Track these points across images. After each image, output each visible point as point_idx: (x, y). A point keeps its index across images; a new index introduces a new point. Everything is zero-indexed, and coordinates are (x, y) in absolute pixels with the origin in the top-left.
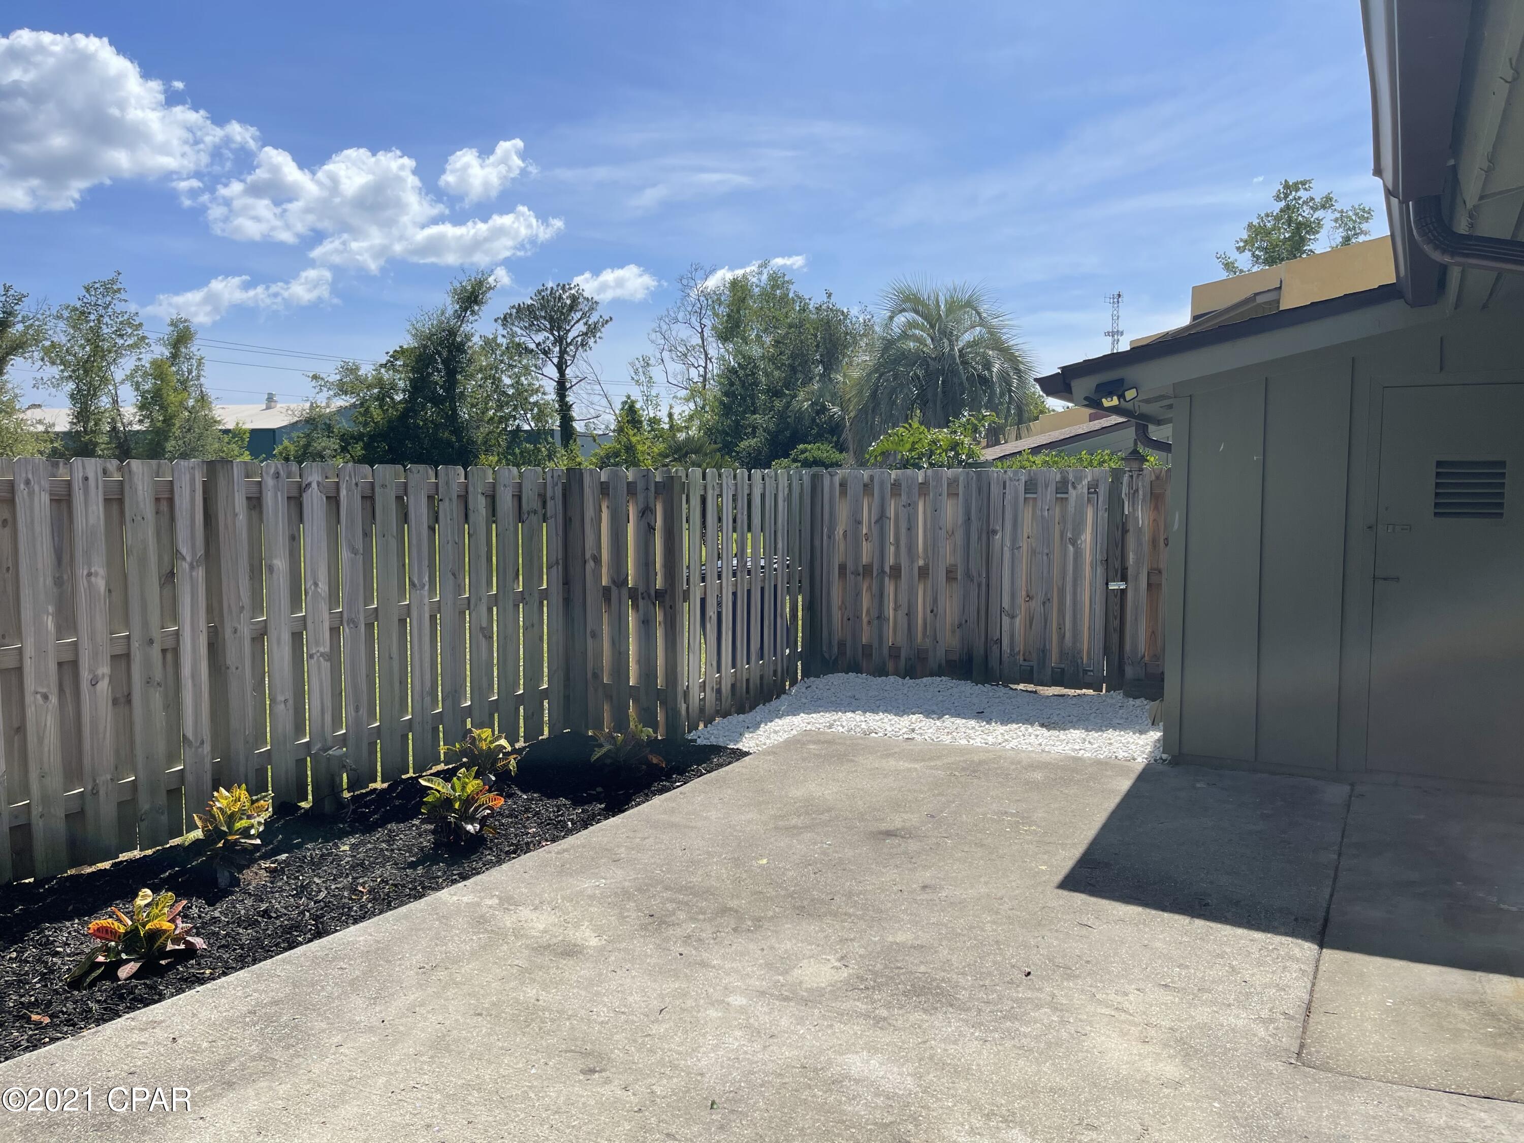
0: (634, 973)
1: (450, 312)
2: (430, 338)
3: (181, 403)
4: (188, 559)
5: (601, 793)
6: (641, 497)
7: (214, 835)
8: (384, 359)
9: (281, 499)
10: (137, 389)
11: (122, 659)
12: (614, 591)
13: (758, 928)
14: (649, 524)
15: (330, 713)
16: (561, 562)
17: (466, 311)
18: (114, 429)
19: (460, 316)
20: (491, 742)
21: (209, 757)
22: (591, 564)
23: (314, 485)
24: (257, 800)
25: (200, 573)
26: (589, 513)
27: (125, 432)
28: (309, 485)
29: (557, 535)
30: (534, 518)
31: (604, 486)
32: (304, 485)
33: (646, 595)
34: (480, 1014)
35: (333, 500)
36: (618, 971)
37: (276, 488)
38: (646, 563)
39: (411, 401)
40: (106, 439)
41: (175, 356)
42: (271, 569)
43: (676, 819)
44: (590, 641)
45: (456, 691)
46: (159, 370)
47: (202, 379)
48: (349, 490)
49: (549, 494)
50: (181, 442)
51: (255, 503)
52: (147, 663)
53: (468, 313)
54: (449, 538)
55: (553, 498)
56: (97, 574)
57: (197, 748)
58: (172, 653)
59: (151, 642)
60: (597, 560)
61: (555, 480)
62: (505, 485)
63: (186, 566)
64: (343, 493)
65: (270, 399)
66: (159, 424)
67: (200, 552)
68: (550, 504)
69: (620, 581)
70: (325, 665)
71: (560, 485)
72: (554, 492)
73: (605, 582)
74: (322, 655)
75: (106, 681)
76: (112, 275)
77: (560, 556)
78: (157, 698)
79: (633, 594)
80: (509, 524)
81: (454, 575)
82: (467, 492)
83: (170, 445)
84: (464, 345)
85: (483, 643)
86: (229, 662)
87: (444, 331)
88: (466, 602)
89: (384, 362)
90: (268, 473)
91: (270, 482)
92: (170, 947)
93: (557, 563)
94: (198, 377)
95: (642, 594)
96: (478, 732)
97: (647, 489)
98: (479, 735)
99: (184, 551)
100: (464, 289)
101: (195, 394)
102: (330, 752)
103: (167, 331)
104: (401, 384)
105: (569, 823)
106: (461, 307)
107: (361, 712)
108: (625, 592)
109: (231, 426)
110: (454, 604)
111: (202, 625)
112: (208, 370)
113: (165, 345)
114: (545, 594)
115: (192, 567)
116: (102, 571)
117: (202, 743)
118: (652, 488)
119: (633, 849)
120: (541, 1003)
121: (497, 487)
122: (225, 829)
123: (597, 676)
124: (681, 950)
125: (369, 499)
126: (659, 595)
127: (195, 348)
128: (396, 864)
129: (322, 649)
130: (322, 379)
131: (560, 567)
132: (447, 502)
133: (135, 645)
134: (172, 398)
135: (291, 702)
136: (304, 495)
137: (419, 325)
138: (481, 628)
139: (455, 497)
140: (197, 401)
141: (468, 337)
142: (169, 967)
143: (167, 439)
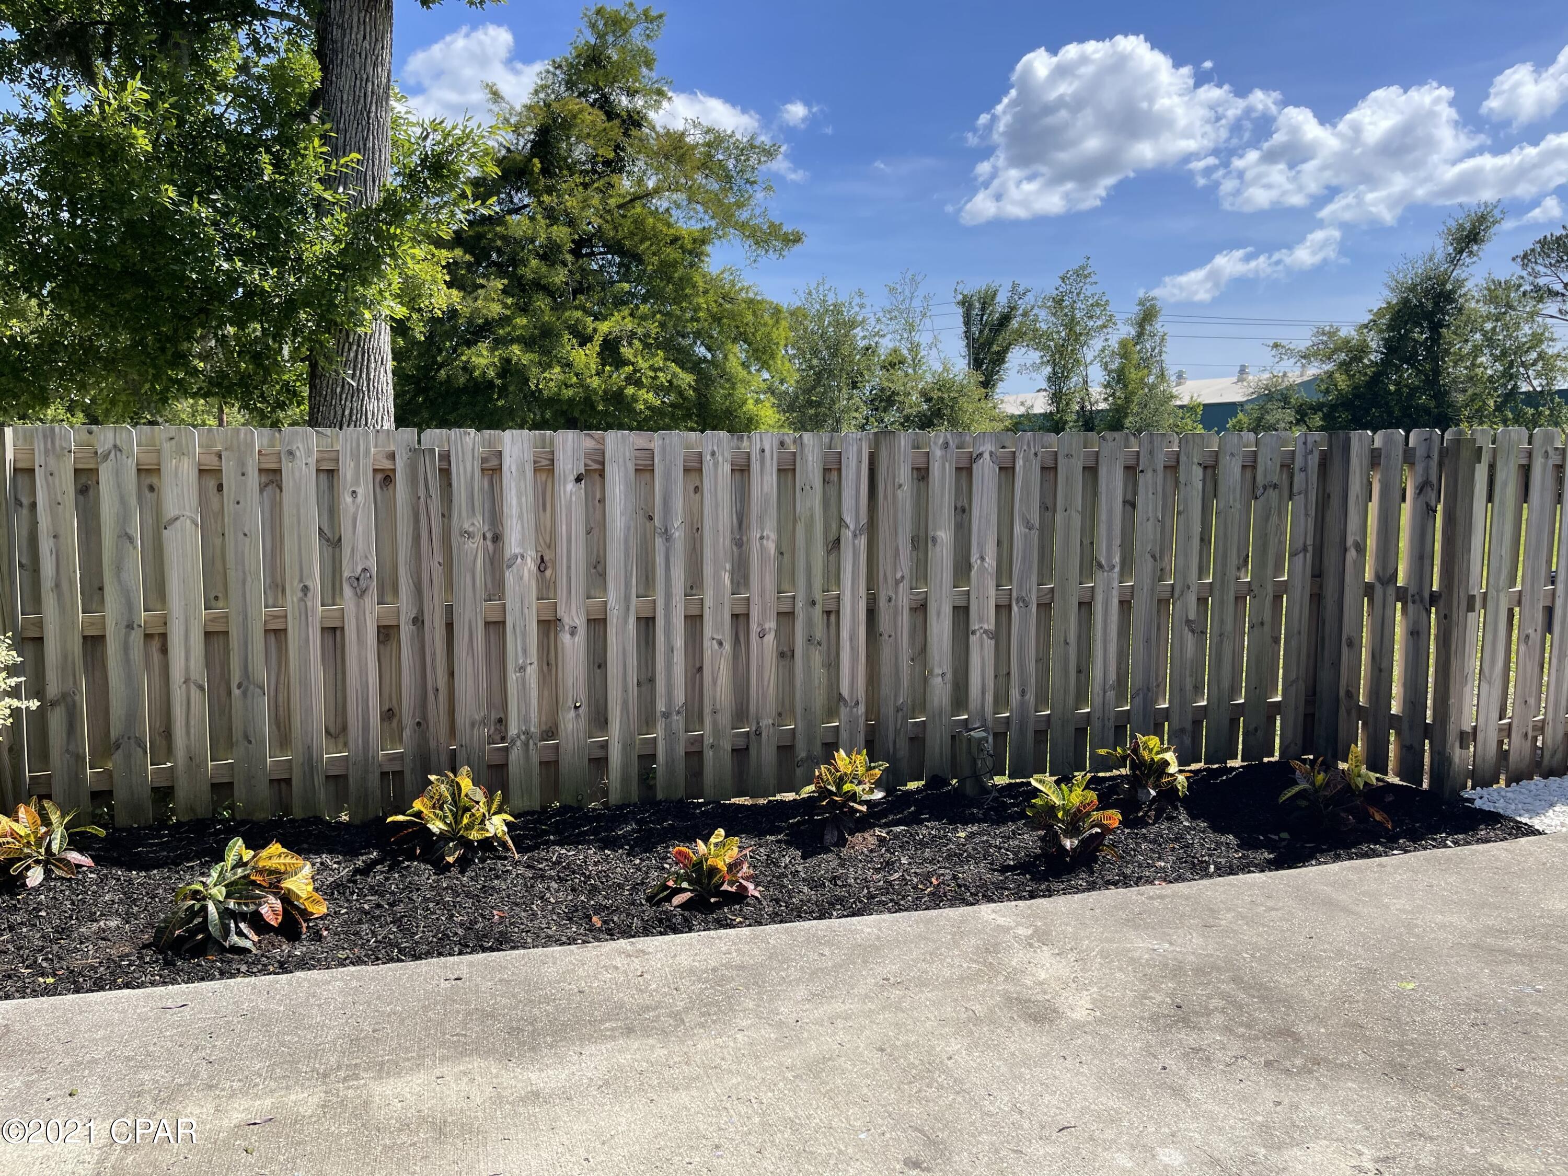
0: (1085, 1069)
1: (1440, 256)
2: (1412, 289)
3: (1142, 379)
4: (852, 527)
5: (1284, 840)
6: (1419, 468)
7: (824, 793)
8: (1366, 318)
9: (949, 469)
10: (1106, 369)
11: (786, 617)
12: (1378, 587)
13: (1306, 1071)
14: (1427, 505)
15: (991, 693)
16: (1310, 549)
17: (1461, 252)
18: (1082, 408)
19: (1453, 261)
20: (1158, 753)
21: (864, 718)
22: (1352, 554)
23: (986, 455)
24: (874, 768)
25: (863, 541)
26: (1355, 487)
27: (1091, 412)
28: (980, 455)
29: (1307, 515)
30: (1273, 494)
31: (1375, 454)
32: (974, 456)
33: (1418, 598)
34: (882, 1050)
35: (1007, 470)
36: (1069, 1059)
37: (944, 458)
38: (1421, 558)
39: (1386, 363)
40: (1074, 417)
41: (1140, 335)
42: (934, 540)
43: (1343, 897)
44: (1345, 649)
45: (1148, 689)
46: (1124, 351)
47: (1164, 355)
48: (1026, 460)
49: (1299, 462)
50: (1138, 419)
51: (922, 474)
52: (810, 623)
53: (1465, 254)
54: (1150, 515)
55: (1304, 469)
56: (768, 538)
57: (852, 708)
58: (832, 614)
59: (814, 603)
60: (1361, 549)
61: (1309, 447)
62: (1232, 455)
63: (849, 534)
64: (1020, 463)
65: (1243, 370)
66: (1119, 402)
67: (864, 520)
68: (1299, 478)
69: (1387, 577)
70: (989, 644)
71: (1316, 455)
72: (1306, 462)
73: (1368, 577)
74: (986, 632)
75: (772, 634)
76: (1082, 262)
77: (1309, 542)
78: (817, 658)
79: (1402, 595)
80: (1235, 500)
81: (1154, 557)
82: (1178, 462)
83: (1127, 422)
84: (1455, 292)
85: (1190, 639)
86: (881, 629)
87: (1430, 279)
88: (1169, 589)
89: (1366, 322)
90: (935, 443)
91: (938, 453)
92: (725, 887)
93: (1305, 549)
94: (1160, 353)
95: (1413, 596)
96: (1144, 739)
97: (1429, 457)
98: (1145, 743)
99: (848, 519)
100: (1461, 227)
101: (1155, 370)
102: (972, 733)
103: (1134, 311)
104: (1373, 345)
105: (1212, 867)
106: (1455, 249)
107: (1027, 697)
108: (1391, 591)
109: (1185, 401)
110: (1152, 590)
111: (862, 591)
112: (1169, 347)
113: (1132, 325)
114: (1283, 588)
115: (855, 536)
116: (773, 536)
117: (857, 703)
118: (1436, 457)
119: (1243, 918)
120: (950, 1063)
121: (1221, 456)
122: (834, 789)
123: (1352, 695)
124: (1169, 1062)
125: (1049, 470)
126: (1434, 599)
127: (1159, 326)
128: (991, 864)
129: (986, 627)
130: (1283, 347)
131: (1309, 556)
132: (1149, 474)
133: (800, 605)
134: (1133, 375)
135: (949, 676)
136: (974, 466)
137: (1400, 277)
138: (1188, 622)
139: (1160, 468)
140: (1157, 377)
141: (1460, 283)
142: (718, 906)
143: (1126, 415)
